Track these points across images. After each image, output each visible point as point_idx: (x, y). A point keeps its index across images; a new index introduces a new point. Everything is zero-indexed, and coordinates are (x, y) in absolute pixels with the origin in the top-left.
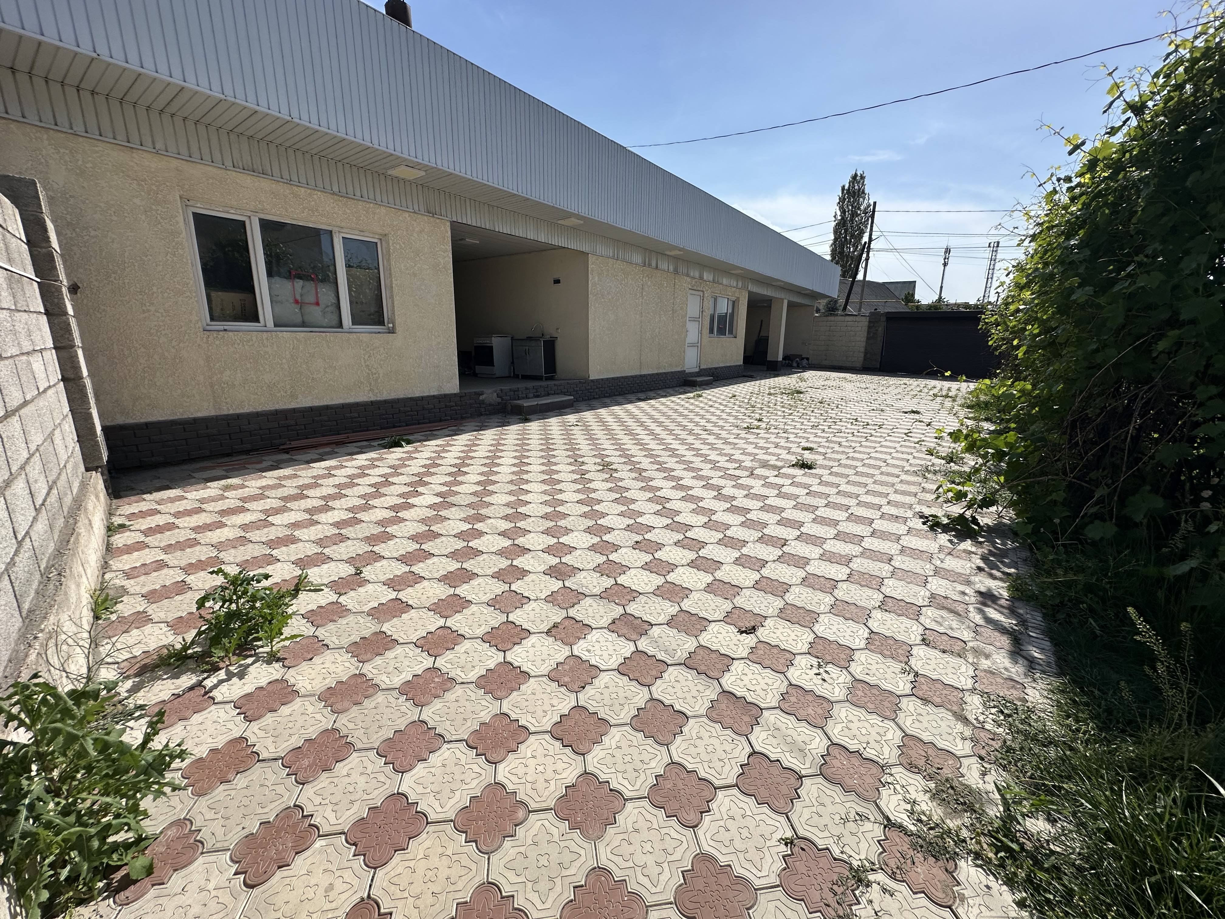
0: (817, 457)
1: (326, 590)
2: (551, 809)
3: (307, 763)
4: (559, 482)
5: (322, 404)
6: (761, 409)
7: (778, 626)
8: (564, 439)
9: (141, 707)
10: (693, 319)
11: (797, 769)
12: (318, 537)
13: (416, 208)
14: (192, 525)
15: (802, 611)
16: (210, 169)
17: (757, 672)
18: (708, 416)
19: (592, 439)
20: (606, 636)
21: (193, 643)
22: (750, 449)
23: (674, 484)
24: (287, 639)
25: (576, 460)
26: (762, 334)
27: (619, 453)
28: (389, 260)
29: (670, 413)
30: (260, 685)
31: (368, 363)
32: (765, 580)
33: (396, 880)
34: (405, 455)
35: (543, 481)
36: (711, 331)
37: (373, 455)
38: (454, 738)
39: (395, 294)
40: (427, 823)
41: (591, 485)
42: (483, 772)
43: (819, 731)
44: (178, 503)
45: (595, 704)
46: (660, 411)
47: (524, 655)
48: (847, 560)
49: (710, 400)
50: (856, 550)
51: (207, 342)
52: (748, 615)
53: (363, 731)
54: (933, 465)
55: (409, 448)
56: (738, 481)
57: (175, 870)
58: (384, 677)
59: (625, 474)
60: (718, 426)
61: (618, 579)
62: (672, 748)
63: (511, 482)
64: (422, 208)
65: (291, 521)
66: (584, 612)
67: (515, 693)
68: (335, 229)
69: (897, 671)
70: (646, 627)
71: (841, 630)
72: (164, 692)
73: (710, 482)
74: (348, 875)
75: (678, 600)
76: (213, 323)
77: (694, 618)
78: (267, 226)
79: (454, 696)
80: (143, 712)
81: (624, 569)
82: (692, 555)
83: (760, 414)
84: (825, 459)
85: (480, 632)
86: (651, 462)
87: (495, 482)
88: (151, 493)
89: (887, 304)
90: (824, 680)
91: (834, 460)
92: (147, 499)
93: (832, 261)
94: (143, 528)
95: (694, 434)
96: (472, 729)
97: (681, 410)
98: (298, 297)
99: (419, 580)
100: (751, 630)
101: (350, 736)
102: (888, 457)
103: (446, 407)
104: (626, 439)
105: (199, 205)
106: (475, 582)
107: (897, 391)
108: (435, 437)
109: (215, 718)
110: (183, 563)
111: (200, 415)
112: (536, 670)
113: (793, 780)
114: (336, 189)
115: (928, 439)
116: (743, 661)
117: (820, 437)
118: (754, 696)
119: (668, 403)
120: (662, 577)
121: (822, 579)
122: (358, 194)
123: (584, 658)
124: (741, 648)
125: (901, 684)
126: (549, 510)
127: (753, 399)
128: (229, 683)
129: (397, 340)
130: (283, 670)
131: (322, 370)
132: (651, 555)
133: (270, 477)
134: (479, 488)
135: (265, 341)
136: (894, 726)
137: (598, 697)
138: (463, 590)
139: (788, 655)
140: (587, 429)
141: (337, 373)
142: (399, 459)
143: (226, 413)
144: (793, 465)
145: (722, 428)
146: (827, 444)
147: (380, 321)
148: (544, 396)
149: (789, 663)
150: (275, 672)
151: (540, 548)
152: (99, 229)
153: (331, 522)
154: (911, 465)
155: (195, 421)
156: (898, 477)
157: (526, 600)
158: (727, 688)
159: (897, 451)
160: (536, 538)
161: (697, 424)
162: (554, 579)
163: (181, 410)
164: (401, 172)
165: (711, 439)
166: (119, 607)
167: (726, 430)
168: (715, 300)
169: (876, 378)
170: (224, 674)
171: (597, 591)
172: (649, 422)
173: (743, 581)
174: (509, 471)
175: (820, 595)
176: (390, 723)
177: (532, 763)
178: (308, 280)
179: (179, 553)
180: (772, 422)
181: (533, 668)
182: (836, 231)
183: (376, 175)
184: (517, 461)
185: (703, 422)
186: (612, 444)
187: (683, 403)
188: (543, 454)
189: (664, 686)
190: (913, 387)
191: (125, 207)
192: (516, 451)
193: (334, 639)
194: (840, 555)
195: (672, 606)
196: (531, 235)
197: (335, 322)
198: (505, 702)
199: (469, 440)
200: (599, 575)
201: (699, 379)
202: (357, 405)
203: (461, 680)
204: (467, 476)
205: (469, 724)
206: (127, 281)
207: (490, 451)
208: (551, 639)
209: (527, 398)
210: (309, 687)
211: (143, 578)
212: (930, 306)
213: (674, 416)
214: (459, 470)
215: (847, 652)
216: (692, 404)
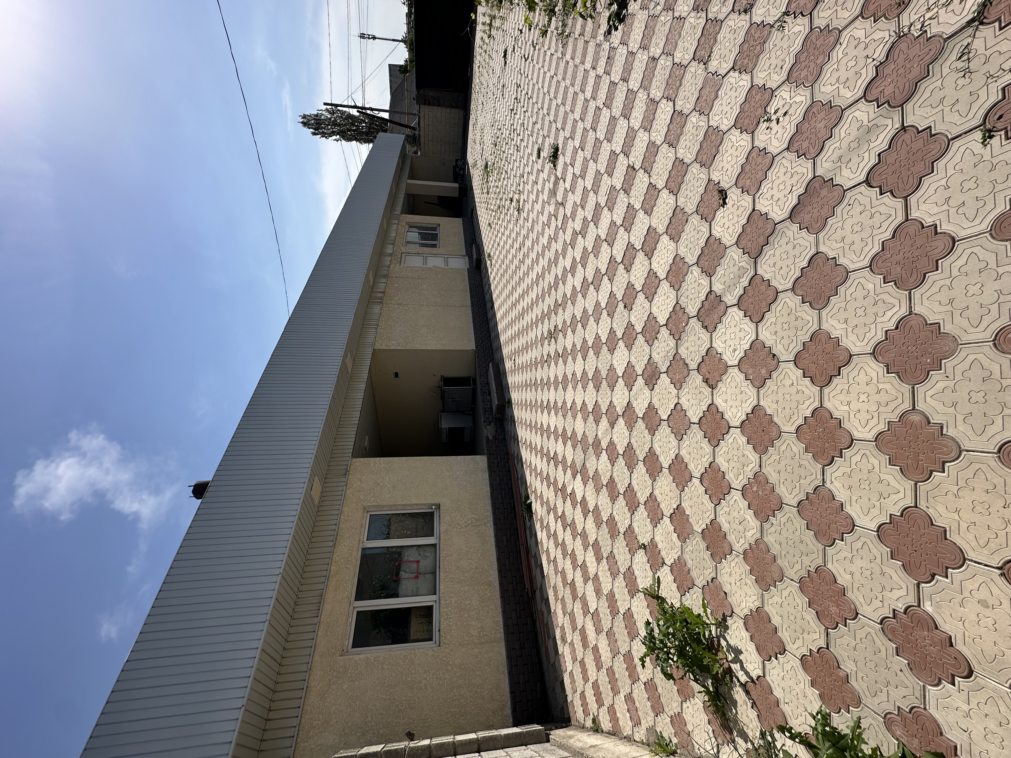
0: (547, 144)
1: (658, 574)
2: (913, 388)
3: (834, 608)
4: (565, 375)
5: (496, 563)
6: (501, 199)
7: (720, 168)
8: (526, 371)
9: (763, 735)
10: (425, 262)
11: (893, 132)
12: (609, 575)
13: (343, 484)
14: (595, 669)
15: (705, 144)
16: (320, 633)
17: (770, 185)
18: (507, 247)
19: (526, 348)
20: (720, 334)
21: (704, 686)
22: (538, 207)
23: (570, 275)
24: (705, 611)
25: (546, 361)
26: (436, 202)
27: (540, 324)
28: (383, 506)
29: (504, 281)
30: (748, 638)
31: (463, 526)
32: (669, 184)
33: (982, 542)
34: (539, 501)
35: (565, 389)
36: (434, 246)
37: (538, 526)
38: (820, 477)
39: (409, 503)
40: (916, 507)
41: (569, 348)
42: (862, 452)
43: (847, 113)
44: (575, 677)
45: (794, 344)
46: (503, 289)
47: (734, 410)
48: (653, 103)
49: (493, 246)
50: (642, 96)
51: (449, 644)
52: (706, 198)
53: (804, 557)
54: (557, 29)
55: (532, 498)
56: (569, 216)
57: (941, 734)
58: (749, 534)
59: (558, 319)
60: (517, 237)
61: (662, 324)
62: (851, 267)
63: (564, 416)
64: (343, 479)
65: (594, 595)
66: (693, 355)
67: (775, 419)
68: (361, 546)
69: (780, 35)
70: (712, 296)
71: (728, 101)
72: (749, 714)
73: (568, 242)
74: (969, 585)
75: (686, 266)
76: (434, 639)
77: (706, 251)
78: (360, 596)
79: (773, 474)
80: (768, 733)
81: (651, 318)
82: (640, 255)
83: (506, 200)
84: (549, 137)
85: (708, 448)
86: (549, 296)
87: (564, 429)
88: (567, 696)
89: (409, 89)
90: (785, 114)
91: (550, 127)
92: (571, 699)
93: (373, 142)
94: (596, 706)
95: (524, 259)
96: (812, 461)
97: (502, 271)
98: (414, 575)
99: (653, 498)
100: (723, 194)
101: (808, 568)
102: (548, 75)
103: (498, 466)
104: (527, 318)
105: (347, 643)
106: (658, 451)
107: (486, 75)
108: (523, 477)
109: (779, 678)
110: (629, 682)
111: (504, 654)
112: (752, 399)
113: (907, 137)
114: (331, 544)
115: (531, 37)
116: (757, 200)
117: (528, 143)
118: (799, 185)
119: (495, 282)
120: (661, 283)
121: (671, 127)
122: (334, 527)
123: (742, 354)
124: (742, 203)
125: (797, 29)
126: (591, 384)
127: (492, 207)
128: (744, 661)
129: (445, 503)
130: (735, 617)
131: (469, 561)
132: (639, 294)
133: (556, 607)
134: (569, 443)
135: (447, 602)
136: (849, 29)
137: (786, 341)
138: (665, 461)
139: (754, 154)
140: (519, 352)
141: (471, 550)
142: (542, 507)
143: (503, 635)
144: (555, 166)
145: (518, 234)
146: (535, 135)
147: (431, 515)
148: (489, 387)
149: (762, 153)
150: (736, 624)
151: (627, 393)
152: (366, 714)
153: (596, 564)
154: (556, 51)
155: (509, 657)
156: (567, 62)
157: (678, 407)
158: (787, 215)
159: (543, 67)
160: (617, 396)
161: (515, 256)
162: (658, 382)
163: (501, 667)
164: (316, 494)
165: (528, 243)
166: (665, 735)
167: (520, 230)
168: (408, 243)
169: (474, 96)
170: (735, 665)
171: (672, 343)
172: (513, 299)
173: (669, 206)
174: (554, 417)
175: (689, 126)
176: (798, 533)
177: (855, 406)
178: (400, 568)
179: (619, 684)
180: (513, 189)
181: (749, 402)
182: (349, 139)
183: (319, 513)
184: (546, 411)
185: (513, 251)
186: (532, 330)
187: (495, 270)
188: (539, 388)
189: (778, 277)
190: (482, 60)
191: (349, 694)
192: (536, 412)
193: (707, 572)
194: (646, 110)
195: (692, 273)
196: (361, 395)
197: (432, 549)
198: (784, 428)
199: (526, 449)
200: (656, 341)
201: (475, 256)
202: (496, 536)
203: (757, 467)
204: (558, 452)
205: (804, 463)
206: (404, 698)
207: (536, 433)
208: (720, 384)
209: (491, 401)
210: (755, 598)
211: (640, 713)
212: (410, 50)
213: (507, 277)
214: (553, 459)
215: (754, 92)
216: (496, 262)
